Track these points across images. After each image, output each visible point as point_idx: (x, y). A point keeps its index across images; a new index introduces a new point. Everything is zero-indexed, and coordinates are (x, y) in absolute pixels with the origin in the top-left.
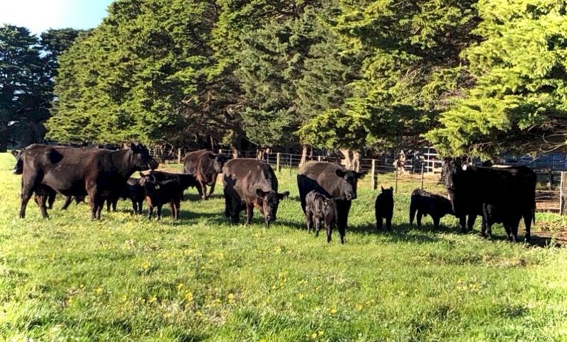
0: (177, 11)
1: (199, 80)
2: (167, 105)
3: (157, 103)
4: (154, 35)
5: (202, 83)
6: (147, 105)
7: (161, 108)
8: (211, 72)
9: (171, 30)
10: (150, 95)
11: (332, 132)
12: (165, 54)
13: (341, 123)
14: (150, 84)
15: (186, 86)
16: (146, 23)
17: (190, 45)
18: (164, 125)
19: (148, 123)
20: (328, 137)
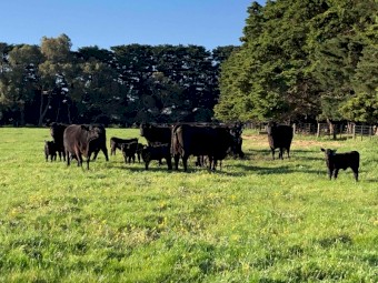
0: (285, 30)
1: (298, 76)
2: (276, 95)
3: (270, 93)
4: (270, 48)
5: (300, 78)
6: (263, 95)
7: (272, 97)
8: (306, 71)
9: (282, 43)
10: (265, 88)
11: (363, 110)
12: (276, 60)
13: (368, 104)
14: (263, 80)
15: (289, 80)
16: (265, 40)
17: (295, 52)
18: (274, 108)
19: (263, 107)
20: (360, 114)
